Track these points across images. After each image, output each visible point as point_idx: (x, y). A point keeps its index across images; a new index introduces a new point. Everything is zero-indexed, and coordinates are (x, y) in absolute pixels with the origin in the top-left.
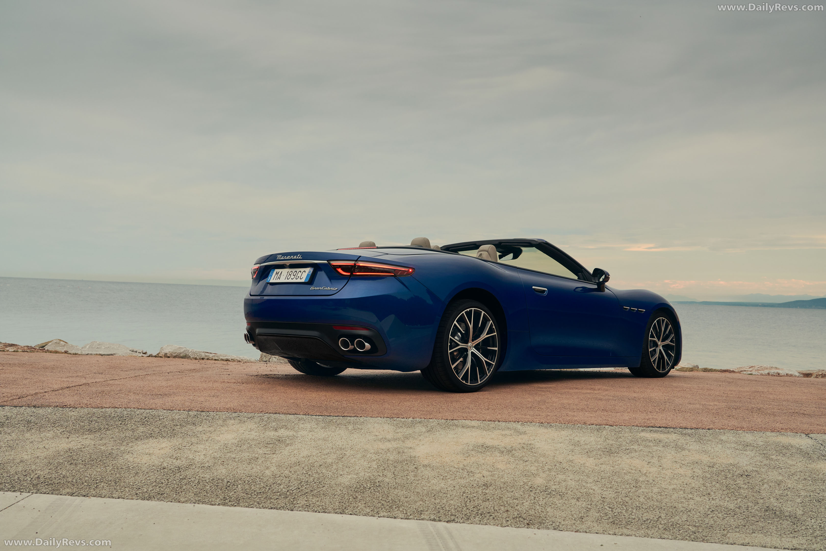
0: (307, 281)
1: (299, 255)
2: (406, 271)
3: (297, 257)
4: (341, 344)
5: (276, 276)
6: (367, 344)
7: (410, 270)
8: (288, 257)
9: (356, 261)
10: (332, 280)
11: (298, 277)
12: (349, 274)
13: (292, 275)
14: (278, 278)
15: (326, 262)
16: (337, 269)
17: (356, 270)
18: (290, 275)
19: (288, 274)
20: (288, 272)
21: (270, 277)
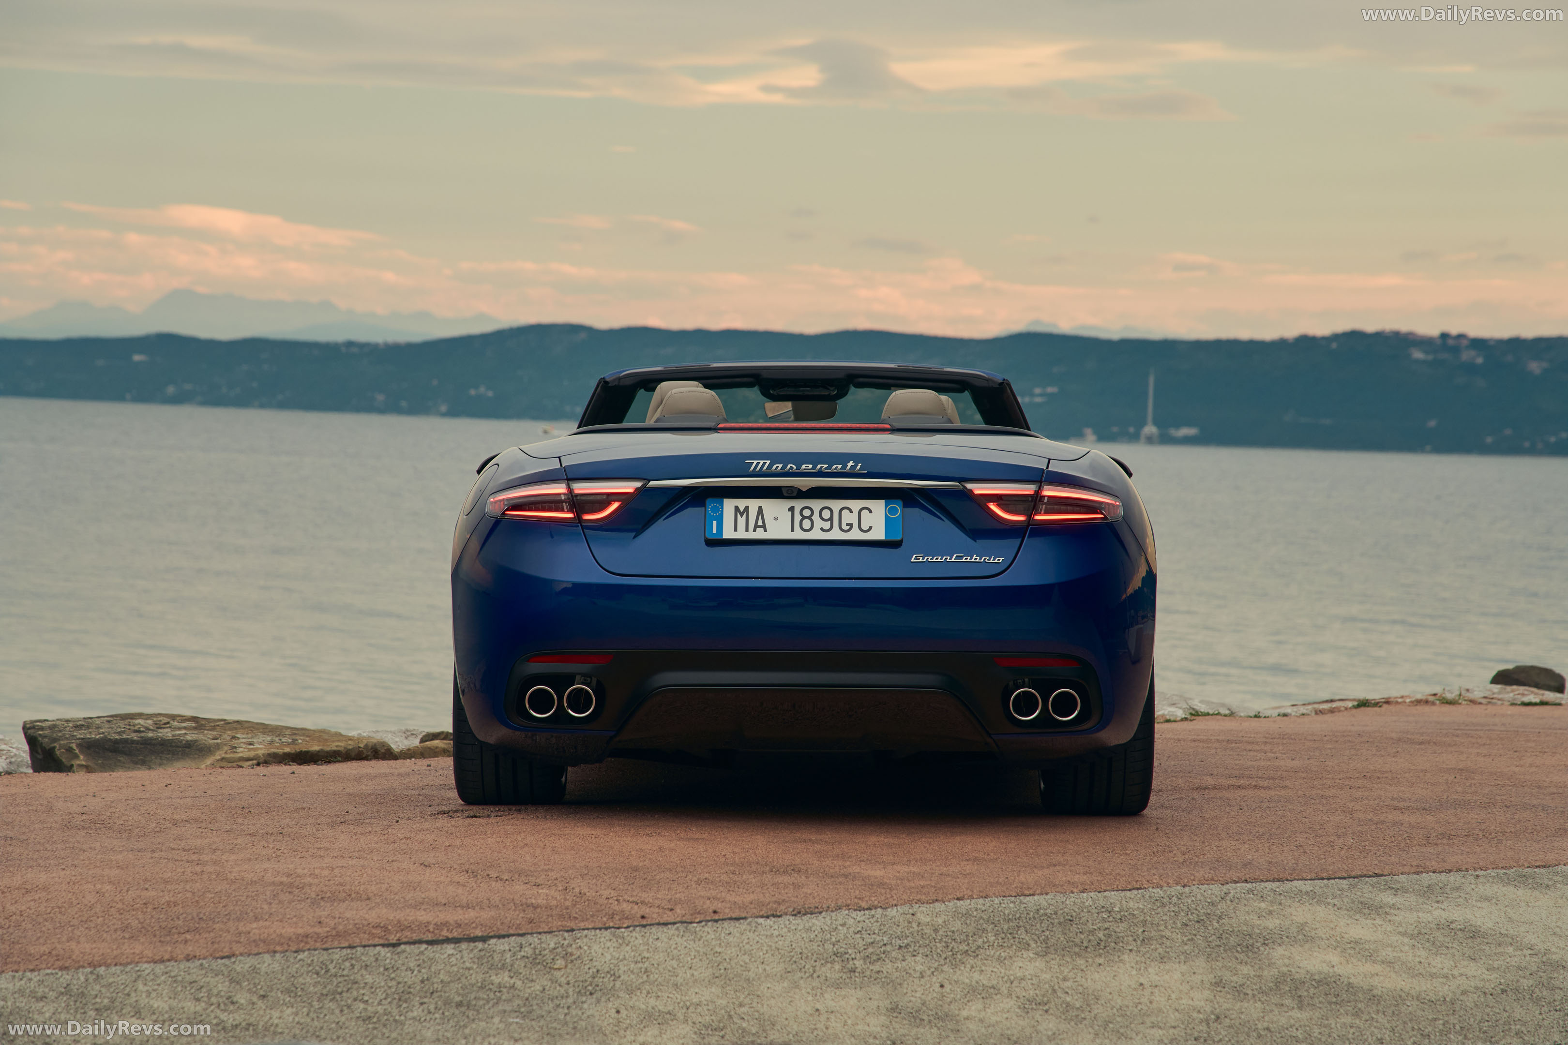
1: (853, 463)
3: (842, 468)
4: (1014, 706)
5: (741, 520)
6: (1079, 701)
8: (806, 467)
9: (1041, 482)
11: (850, 525)
12: (1022, 519)
13: (816, 517)
14: (756, 526)
15: (957, 484)
16: (987, 505)
17: (1041, 507)
18: (810, 518)
19: (798, 518)
20: (791, 510)
21: (715, 523)
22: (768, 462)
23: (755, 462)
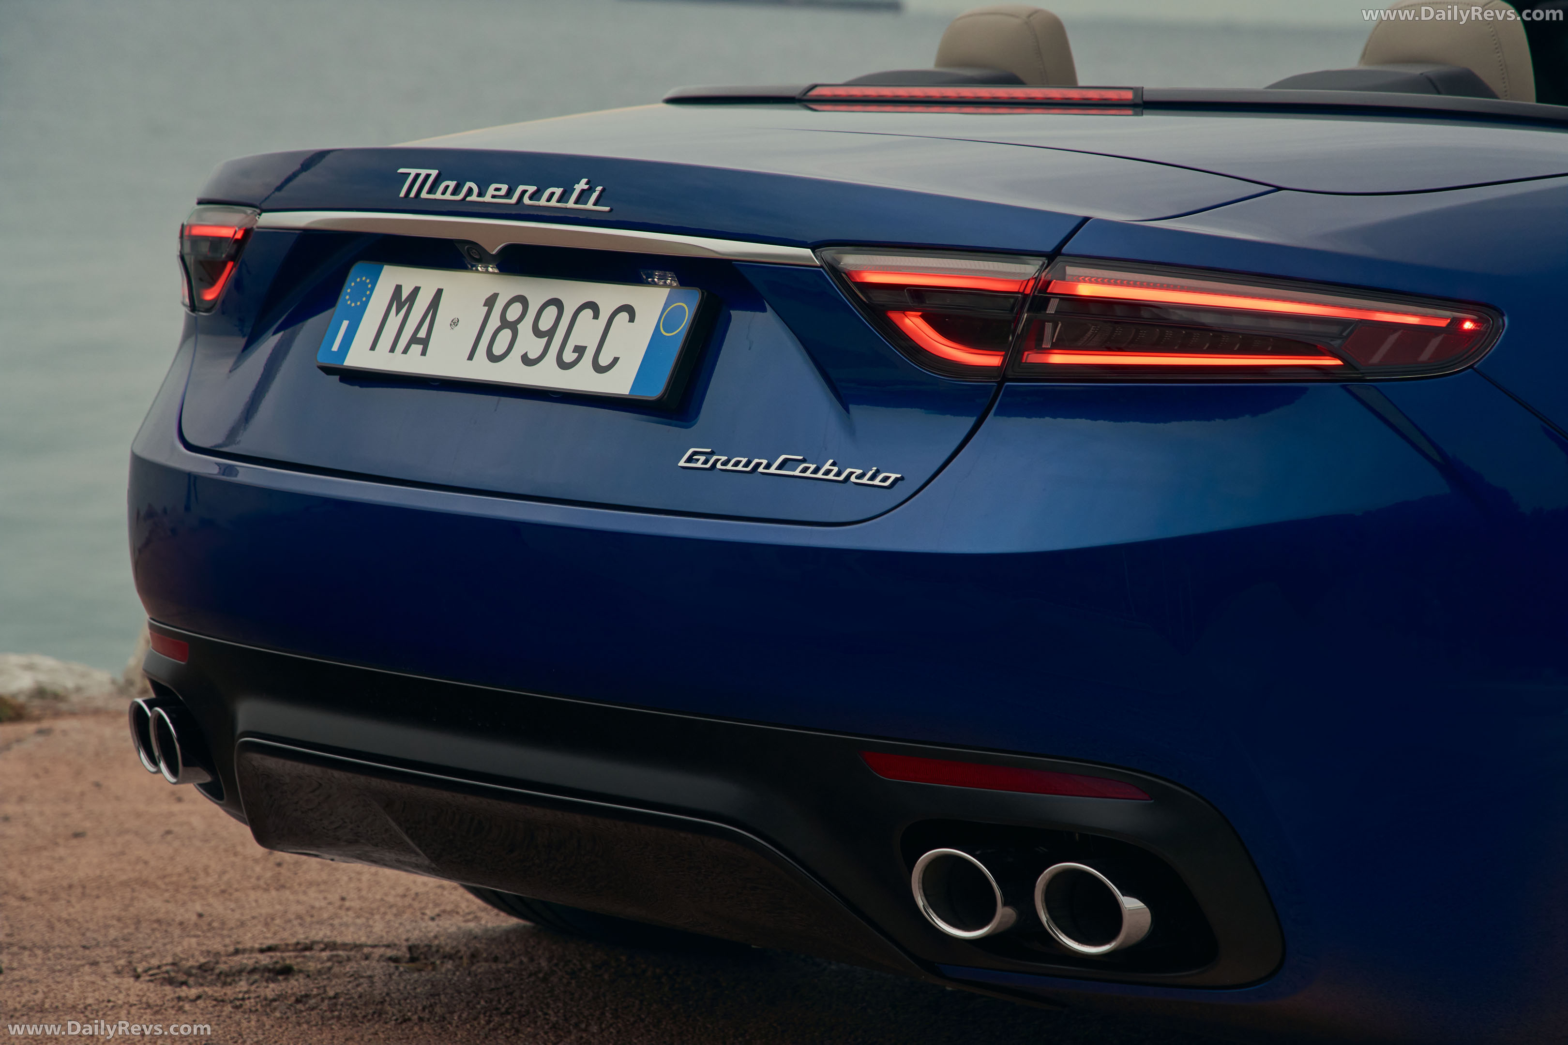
0: (655, 391)
1: (582, 185)
2: (1433, 331)
3: (563, 198)
4: (927, 895)
5: (394, 321)
6: (1130, 904)
7: (1468, 325)
8: (495, 193)
9: (1052, 256)
10: (852, 407)
11: (580, 350)
12: (993, 361)
13: (525, 328)
14: (414, 340)
15: (808, 252)
16: (894, 316)
17: (1049, 327)
18: (513, 327)
19: (494, 322)
20: (490, 302)
21: (345, 323)
22: (434, 173)
23: (413, 172)
